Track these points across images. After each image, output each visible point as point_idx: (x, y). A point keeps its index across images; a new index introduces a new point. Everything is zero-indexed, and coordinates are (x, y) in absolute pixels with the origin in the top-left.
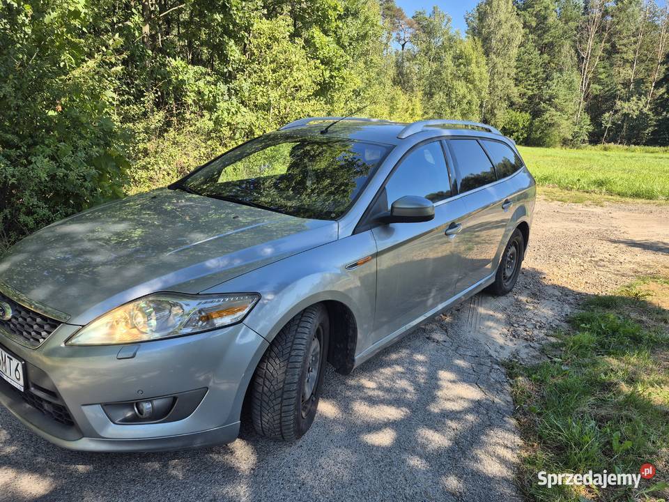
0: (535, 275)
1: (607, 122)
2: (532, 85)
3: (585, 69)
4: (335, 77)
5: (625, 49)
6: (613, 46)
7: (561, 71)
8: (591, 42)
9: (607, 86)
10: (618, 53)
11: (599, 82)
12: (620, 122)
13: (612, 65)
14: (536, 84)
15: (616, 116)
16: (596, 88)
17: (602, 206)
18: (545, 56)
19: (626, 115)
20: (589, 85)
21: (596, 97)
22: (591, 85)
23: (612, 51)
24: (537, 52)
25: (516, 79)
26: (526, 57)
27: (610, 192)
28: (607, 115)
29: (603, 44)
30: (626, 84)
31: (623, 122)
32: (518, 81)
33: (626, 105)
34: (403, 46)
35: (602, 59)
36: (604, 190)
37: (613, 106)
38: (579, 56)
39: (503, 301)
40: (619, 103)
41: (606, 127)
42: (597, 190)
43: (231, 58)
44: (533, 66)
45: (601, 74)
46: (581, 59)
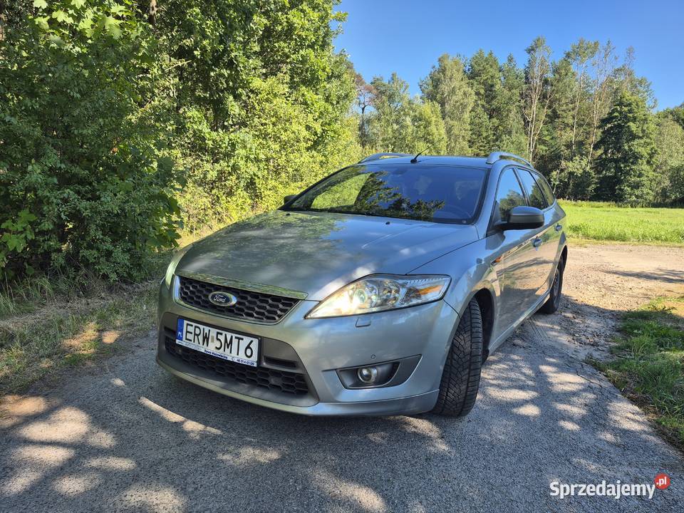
0: (567, 298)
1: (555, 179)
2: (484, 147)
3: (531, 132)
4: (327, 131)
5: (565, 115)
6: (554, 112)
7: (510, 133)
8: (534, 108)
9: (552, 147)
10: (559, 118)
11: (544, 143)
12: (566, 180)
13: (554, 128)
14: (487, 146)
15: (563, 174)
16: (542, 149)
17: (586, 247)
18: (494, 120)
19: (571, 174)
20: (536, 146)
21: (542, 157)
22: (538, 146)
23: (553, 117)
24: (486, 117)
25: (469, 141)
26: (477, 121)
27: (587, 236)
28: (554, 173)
29: (545, 110)
30: (569, 146)
31: (569, 179)
32: (471, 143)
33: (570, 164)
34: (363, 109)
35: (545, 123)
36: (580, 235)
37: (558, 165)
38: (525, 120)
39: (552, 317)
40: (563, 163)
41: (554, 184)
42: (574, 235)
43: (232, 112)
44: (483, 129)
45: (546, 136)
46: (527, 123)
